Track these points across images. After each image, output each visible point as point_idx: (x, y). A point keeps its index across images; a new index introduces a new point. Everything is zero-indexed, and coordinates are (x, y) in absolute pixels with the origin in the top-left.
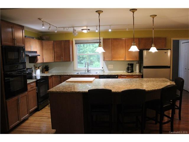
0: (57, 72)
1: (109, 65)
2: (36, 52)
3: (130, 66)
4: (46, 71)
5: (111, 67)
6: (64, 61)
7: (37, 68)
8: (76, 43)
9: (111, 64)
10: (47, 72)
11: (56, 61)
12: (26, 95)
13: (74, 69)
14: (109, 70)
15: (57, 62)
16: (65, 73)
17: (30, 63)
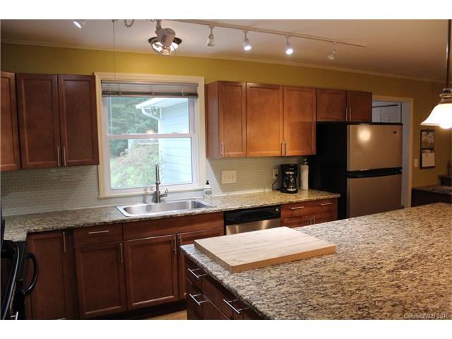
1: (224, 173)
3: (291, 173)
5: (230, 177)
6: (69, 165)
8: (104, 93)
9: (230, 170)
13: (101, 196)
14: (225, 188)
16: (62, 214)
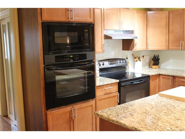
0: (175, 68)
2: (132, 32)
4: (154, 65)
7: (137, 59)
10: (157, 67)
11: (171, 47)
12: (92, 105)
15: (173, 49)
17: (123, 50)
